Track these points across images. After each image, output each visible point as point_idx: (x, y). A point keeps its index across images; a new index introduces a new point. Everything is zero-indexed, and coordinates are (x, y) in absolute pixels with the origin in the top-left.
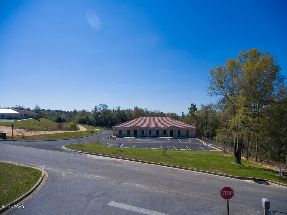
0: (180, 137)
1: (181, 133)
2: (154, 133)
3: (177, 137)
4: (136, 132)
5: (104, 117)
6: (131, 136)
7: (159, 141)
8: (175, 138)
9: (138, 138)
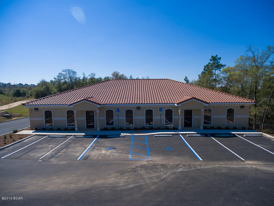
0: (212, 128)
1: (213, 117)
2: (140, 118)
3: (205, 128)
4: (90, 116)
6: (76, 129)
7: (158, 159)
8: (204, 135)
9: (91, 136)
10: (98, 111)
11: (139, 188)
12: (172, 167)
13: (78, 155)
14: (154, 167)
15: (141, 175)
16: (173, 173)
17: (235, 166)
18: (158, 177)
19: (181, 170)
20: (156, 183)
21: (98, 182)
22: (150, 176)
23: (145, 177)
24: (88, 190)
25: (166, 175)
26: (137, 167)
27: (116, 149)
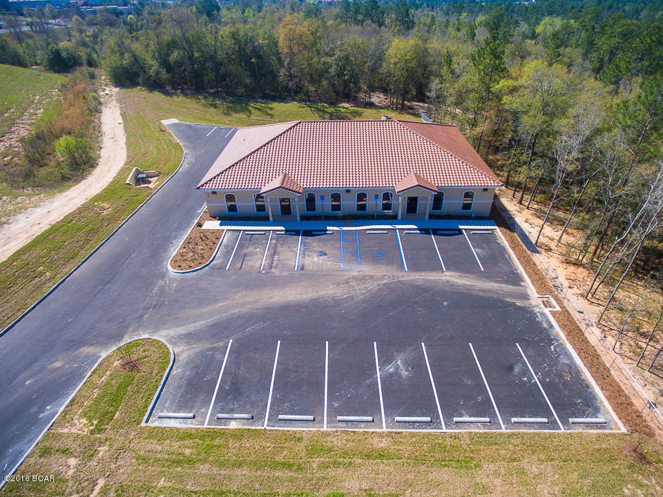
0: (440, 217)
1: (445, 201)
2: (349, 203)
4: (285, 201)
5: (191, 57)
6: (271, 219)
7: (367, 269)
8: (424, 232)
9: (294, 233)
10: (297, 199)
11: (352, 298)
12: (378, 279)
13: (293, 264)
14: (362, 279)
15: (353, 287)
16: (378, 285)
17: (432, 278)
18: (366, 289)
19: (385, 281)
20: (363, 293)
21: (322, 293)
22: (360, 287)
23: (356, 288)
24: (316, 299)
25: (373, 286)
26: (349, 278)
27: (326, 254)
